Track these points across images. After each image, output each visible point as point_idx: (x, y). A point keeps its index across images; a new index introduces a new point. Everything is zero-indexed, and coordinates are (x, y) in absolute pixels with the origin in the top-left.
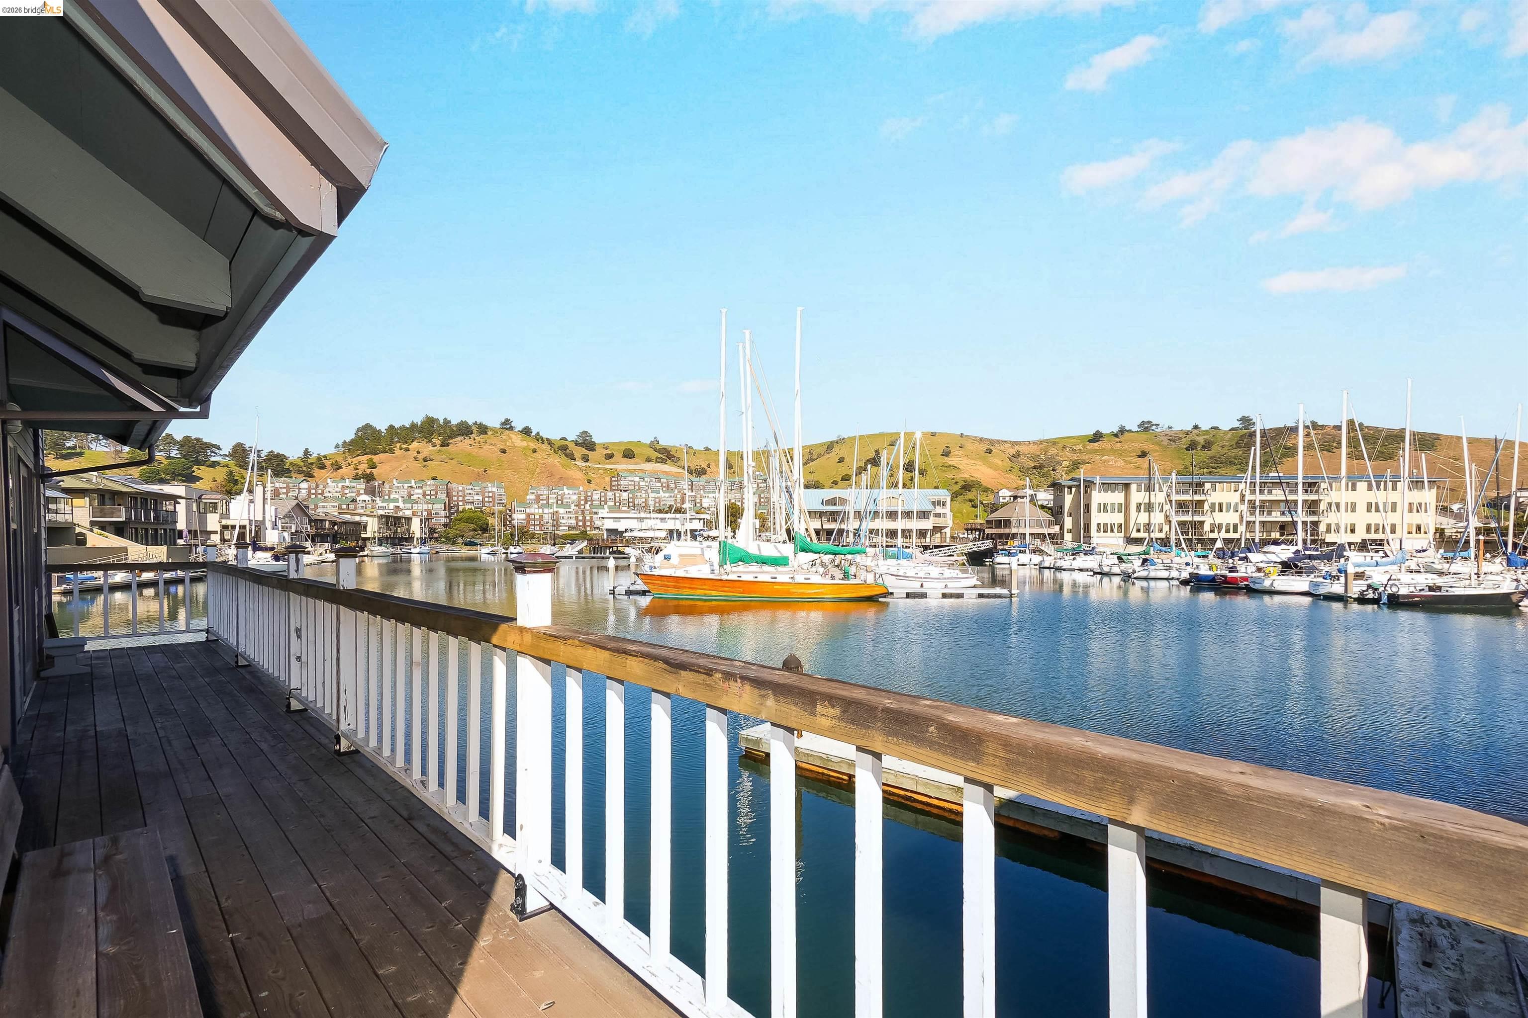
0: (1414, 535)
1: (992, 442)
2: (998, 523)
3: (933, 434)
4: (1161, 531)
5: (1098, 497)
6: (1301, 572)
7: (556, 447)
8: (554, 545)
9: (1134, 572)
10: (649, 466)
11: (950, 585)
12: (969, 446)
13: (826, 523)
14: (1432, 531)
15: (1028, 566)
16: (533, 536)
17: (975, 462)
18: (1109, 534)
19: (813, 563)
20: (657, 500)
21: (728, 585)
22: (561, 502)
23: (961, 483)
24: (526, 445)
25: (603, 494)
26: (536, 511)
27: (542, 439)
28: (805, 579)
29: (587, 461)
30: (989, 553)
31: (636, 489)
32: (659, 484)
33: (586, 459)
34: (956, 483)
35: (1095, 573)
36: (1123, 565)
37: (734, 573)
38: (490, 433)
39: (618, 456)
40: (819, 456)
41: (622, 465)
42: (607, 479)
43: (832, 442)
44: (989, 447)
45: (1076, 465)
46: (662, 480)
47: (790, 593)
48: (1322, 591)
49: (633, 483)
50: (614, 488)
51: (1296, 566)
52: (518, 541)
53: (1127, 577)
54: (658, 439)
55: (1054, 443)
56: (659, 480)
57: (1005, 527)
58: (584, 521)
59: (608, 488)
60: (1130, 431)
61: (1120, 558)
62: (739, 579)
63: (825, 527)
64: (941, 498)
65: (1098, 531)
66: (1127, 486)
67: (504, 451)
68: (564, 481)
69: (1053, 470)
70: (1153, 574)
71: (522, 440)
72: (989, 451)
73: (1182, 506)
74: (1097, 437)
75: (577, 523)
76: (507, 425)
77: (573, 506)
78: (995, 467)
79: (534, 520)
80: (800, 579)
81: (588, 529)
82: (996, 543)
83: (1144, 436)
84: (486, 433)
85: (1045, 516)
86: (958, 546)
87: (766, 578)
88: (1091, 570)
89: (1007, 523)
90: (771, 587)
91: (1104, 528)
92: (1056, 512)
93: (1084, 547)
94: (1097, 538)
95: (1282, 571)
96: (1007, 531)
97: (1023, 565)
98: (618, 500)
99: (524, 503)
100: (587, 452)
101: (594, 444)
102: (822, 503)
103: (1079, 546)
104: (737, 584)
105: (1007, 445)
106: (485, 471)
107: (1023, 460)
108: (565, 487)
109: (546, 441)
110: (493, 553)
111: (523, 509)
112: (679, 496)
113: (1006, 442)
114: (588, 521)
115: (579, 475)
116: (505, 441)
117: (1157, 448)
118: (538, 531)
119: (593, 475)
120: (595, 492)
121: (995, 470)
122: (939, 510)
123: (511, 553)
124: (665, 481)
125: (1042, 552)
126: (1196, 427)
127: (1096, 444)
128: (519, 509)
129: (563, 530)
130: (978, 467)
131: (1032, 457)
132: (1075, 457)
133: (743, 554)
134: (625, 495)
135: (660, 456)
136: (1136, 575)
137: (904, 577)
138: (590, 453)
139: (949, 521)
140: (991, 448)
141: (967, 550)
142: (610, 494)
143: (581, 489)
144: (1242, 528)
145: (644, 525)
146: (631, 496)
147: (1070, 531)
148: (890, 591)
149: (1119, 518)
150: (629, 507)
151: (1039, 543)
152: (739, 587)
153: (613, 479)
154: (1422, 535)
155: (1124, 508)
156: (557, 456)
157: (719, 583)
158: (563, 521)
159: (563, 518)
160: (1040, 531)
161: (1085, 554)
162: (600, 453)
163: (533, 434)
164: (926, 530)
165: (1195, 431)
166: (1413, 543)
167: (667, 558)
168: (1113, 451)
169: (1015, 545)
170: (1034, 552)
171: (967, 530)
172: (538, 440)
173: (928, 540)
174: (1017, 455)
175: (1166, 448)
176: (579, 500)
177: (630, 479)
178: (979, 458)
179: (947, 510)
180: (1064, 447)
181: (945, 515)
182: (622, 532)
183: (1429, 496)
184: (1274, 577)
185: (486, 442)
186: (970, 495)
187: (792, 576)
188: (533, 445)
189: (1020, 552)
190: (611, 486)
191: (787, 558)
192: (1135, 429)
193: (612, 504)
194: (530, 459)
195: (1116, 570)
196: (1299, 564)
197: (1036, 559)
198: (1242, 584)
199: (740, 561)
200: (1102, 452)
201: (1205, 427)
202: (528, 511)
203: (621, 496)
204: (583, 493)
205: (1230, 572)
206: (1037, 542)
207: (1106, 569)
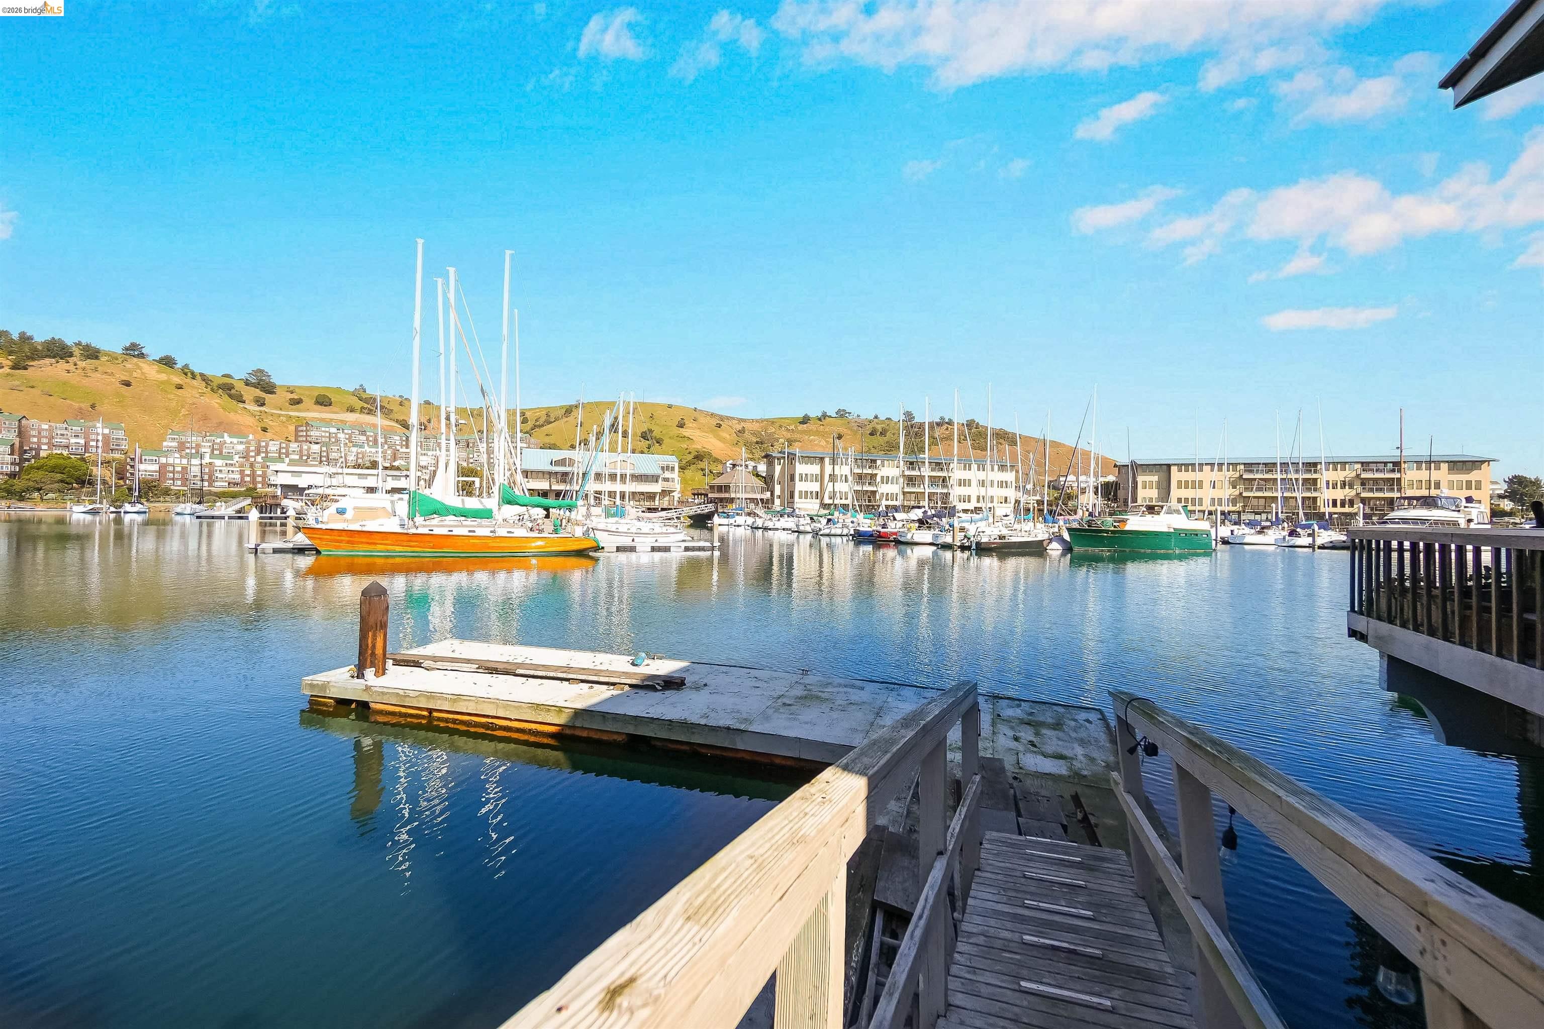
0: (1004, 504)
1: (722, 418)
2: (720, 489)
3: (670, 407)
4: (846, 499)
5: (801, 468)
6: (930, 527)
7: (215, 384)
8: (200, 503)
9: (820, 530)
10: (351, 417)
11: (660, 540)
12: (702, 420)
13: (554, 484)
14: (1013, 502)
15: (743, 527)
16: (167, 492)
17: (707, 434)
18: (808, 500)
19: (521, 518)
20: (360, 456)
21: (414, 539)
22: (218, 451)
23: (694, 454)
24: (166, 378)
25: (284, 445)
26: (177, 461)
27: (193, 373)
28: (508, 532)
29: (263, 405)
30: (710, 516)
31: (329, 442)
32: (364, 438)
33: (261, 403)
34: (690, 453)
35: (794, 532)
36: (814, 524)
37: (424, 526)
38: (104, 359)
39: (308, 402)
40: (556, 419)
41: (314, 414)
42: (292, 428)
43: (571, 406)
44: (720, 422)
45: (790, 442)
46: (368, 434)
47: (489, 548)
48: (940, 541)
49: (327, 434)
50: (301, 439)
51: (927, 523)
52: (140, 496)
53: (816, 534)
54: (365, 386)
55: (772, 422)
56: (363, 433)
57: (726, 492)
58: (253, 475)
59: (293, 439)
60: (830, 417)
61: (811, 519)
62: (431, 532)
63: (554, 487)
64: (670, 463)
65: (800, 497)
66: (822, 459)
67: (128, 384)
68: (224, 427)
69: (772, 446)
70: (833, 532)
71: (158, 372)
72: (719, 426)
73: (860, 478)
74: (805, 420)
75: (242, 478)
76: (134, 351)
77: (236, 458)
78: (722, 440)
79: (173, 472)
80: (502, 532)
81: (260, 486)
82: (717, 507)
83: (839, 421)
84: (97, 358)
85: (760, 483)
86: (684, 509)
87: (464, 531)
88: (790, 529)
89: (727, 488)
90: (467, 541)
91: (805, 495)
92: (768, 481)
93: (789, 510)
94: (799, 503)
95: (919, 527)
96: (727, 495)
97: (738, 526)
98: (305, 453)
99: (158, 451)
100: (263, 395)
101: (274, 386)
102: (551, 464)
103: (784, 509)
104: (428, 538)
105: (735, 422)
106: (93, 406)
107: (747, 435)
108: (226, 435)
109: (198, 377)
110: (94, 512)
111: (154, 458)
112: (389, 452)
113: (733, 418)
114: (259, 476)
115: (250, 421)
116: (130, 371)
117: (849, 432)
118: (177, 486)
119: (270, 423)
120: (271, 442)
121: (724, 443)
122: (667, 475)
123: (125, 512)
124: (372, 434)
125: (755, 515)
126: (876, 417)
127: (805, 425)
128: (147, 458)
129: (220, 486)
130: (710, 440)
131: (754, 434)
132: (789, 436)
133: (439, 506)
134: (316, 448)
135: (366, 405)
136: (821, 533)
137: (616, 533)
138: (268, 397)
139: (677, 487)
140: (721, 423)
141: (692, 513)
142: (294, 446)
143: (251, 437)
144: (901, 497)
145: (334, 482)
146: (324, 449)
147: (779, 497)
148: (601, 545)
149: (815, 487)
150: (321, 462)
151: (754, 507)
152: (429, 542)
153: (301, 428)
154: (1007, 505)
155: (820, 478)
156: (216, 395)
157: (404, 538)
158: (220, 476)
159: (220, 471)
160: (754, 496)
161: (788, 516)
162: (282, 397)
163: (179, 365)
164: (655, 494)
165: (876, 420)
166: (1001, 510)
167: (341, 512)
168: (817, 433)
169: (734, 507)
170: (749, 514)
171: (694, 494)
172: (186, 374)
173: (657, 503)
174: (742, 431)
175: (856, 432)
176: (248, 450)
177: (323, 429)
178: (711, 431)
179: (675, 475)
180: (781, 426)
181: (673, 480)
182: (304, 489)
183: (1010, 476)
184: (913, 531)
185: (96, 370)
186: (702, 465)
187: (493, 529)
188: (177, 379)
189: (738, 514)
190: (297, 436)
191: (491, 511)
192: (835, 415)
193: (297, 457)
194: (172, 396)
195: (808, 529)
196: (929, 521)
197: (750, 520)
198: (892, 538)
199: (435, 513)
200: (808, 432)
201: (882, 417)
202: (163, 460)
203: (309, 448)
204: (253, 443)
205: (883, 528)
206: (752, 506)
207: (802, 528)
